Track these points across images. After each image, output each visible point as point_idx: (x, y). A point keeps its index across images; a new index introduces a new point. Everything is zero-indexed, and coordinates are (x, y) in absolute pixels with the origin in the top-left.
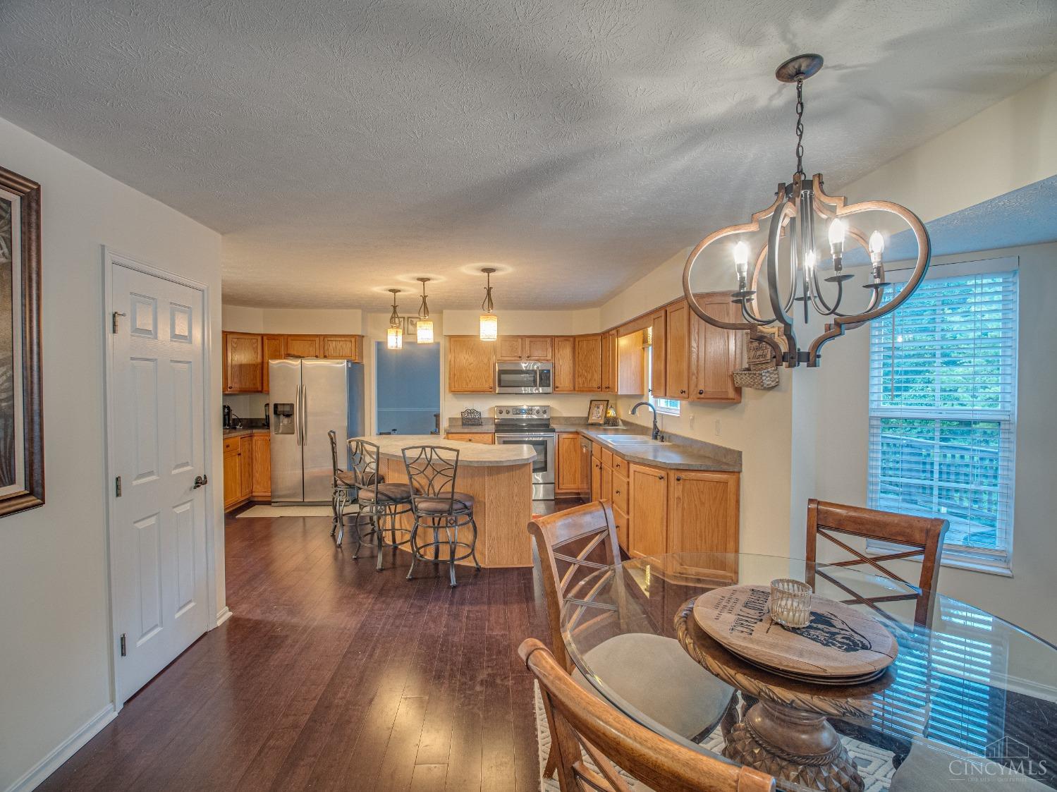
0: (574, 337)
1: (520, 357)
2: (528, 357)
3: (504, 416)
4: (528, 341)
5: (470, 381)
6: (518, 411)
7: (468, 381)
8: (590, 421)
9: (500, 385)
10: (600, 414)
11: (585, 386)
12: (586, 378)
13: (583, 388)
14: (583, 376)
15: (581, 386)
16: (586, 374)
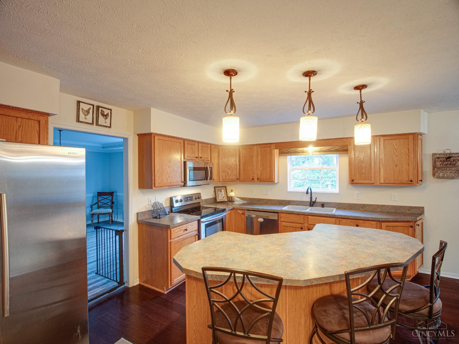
0: (220, 146)
1: (197, 157)
2: (201, 158)
4: (200, 145)
6: (186, 199)
11: (227, 178)
12: (228, 173)
13: (226, 180)
14: (226, 172)
15: (225, 178)
16: (227, 171)
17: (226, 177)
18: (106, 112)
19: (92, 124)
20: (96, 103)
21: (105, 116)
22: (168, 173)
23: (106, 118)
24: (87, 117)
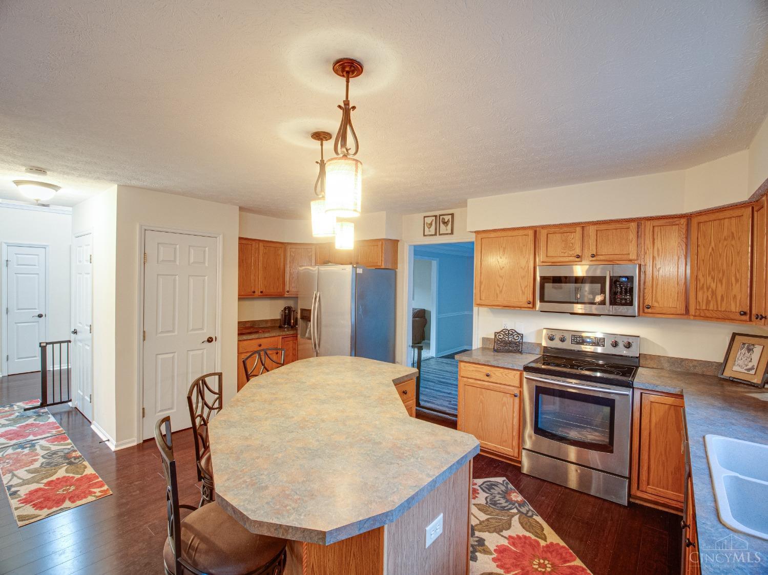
0: (689, 217)
1: (578, 257)
2: (593, 256)
3: (557, 344)
4: (592, 230)
5: (501, 292)
6: (579, 339)
7: (498, 292)
8: (727, 374)
9: (542, 300)
10: (755, 363)
11: (711, 307)
12: (714, 293)
13: (706, 312)
14: (708, 289)
15: (704, 307)
16: (713, 286)
17: (708, 302)
18: (447, 218)
19: (436, 234)
20: (437, 213)
21: (445, 223)
22: (499, 287)
23: (447, 225)
24: (431, 229)
